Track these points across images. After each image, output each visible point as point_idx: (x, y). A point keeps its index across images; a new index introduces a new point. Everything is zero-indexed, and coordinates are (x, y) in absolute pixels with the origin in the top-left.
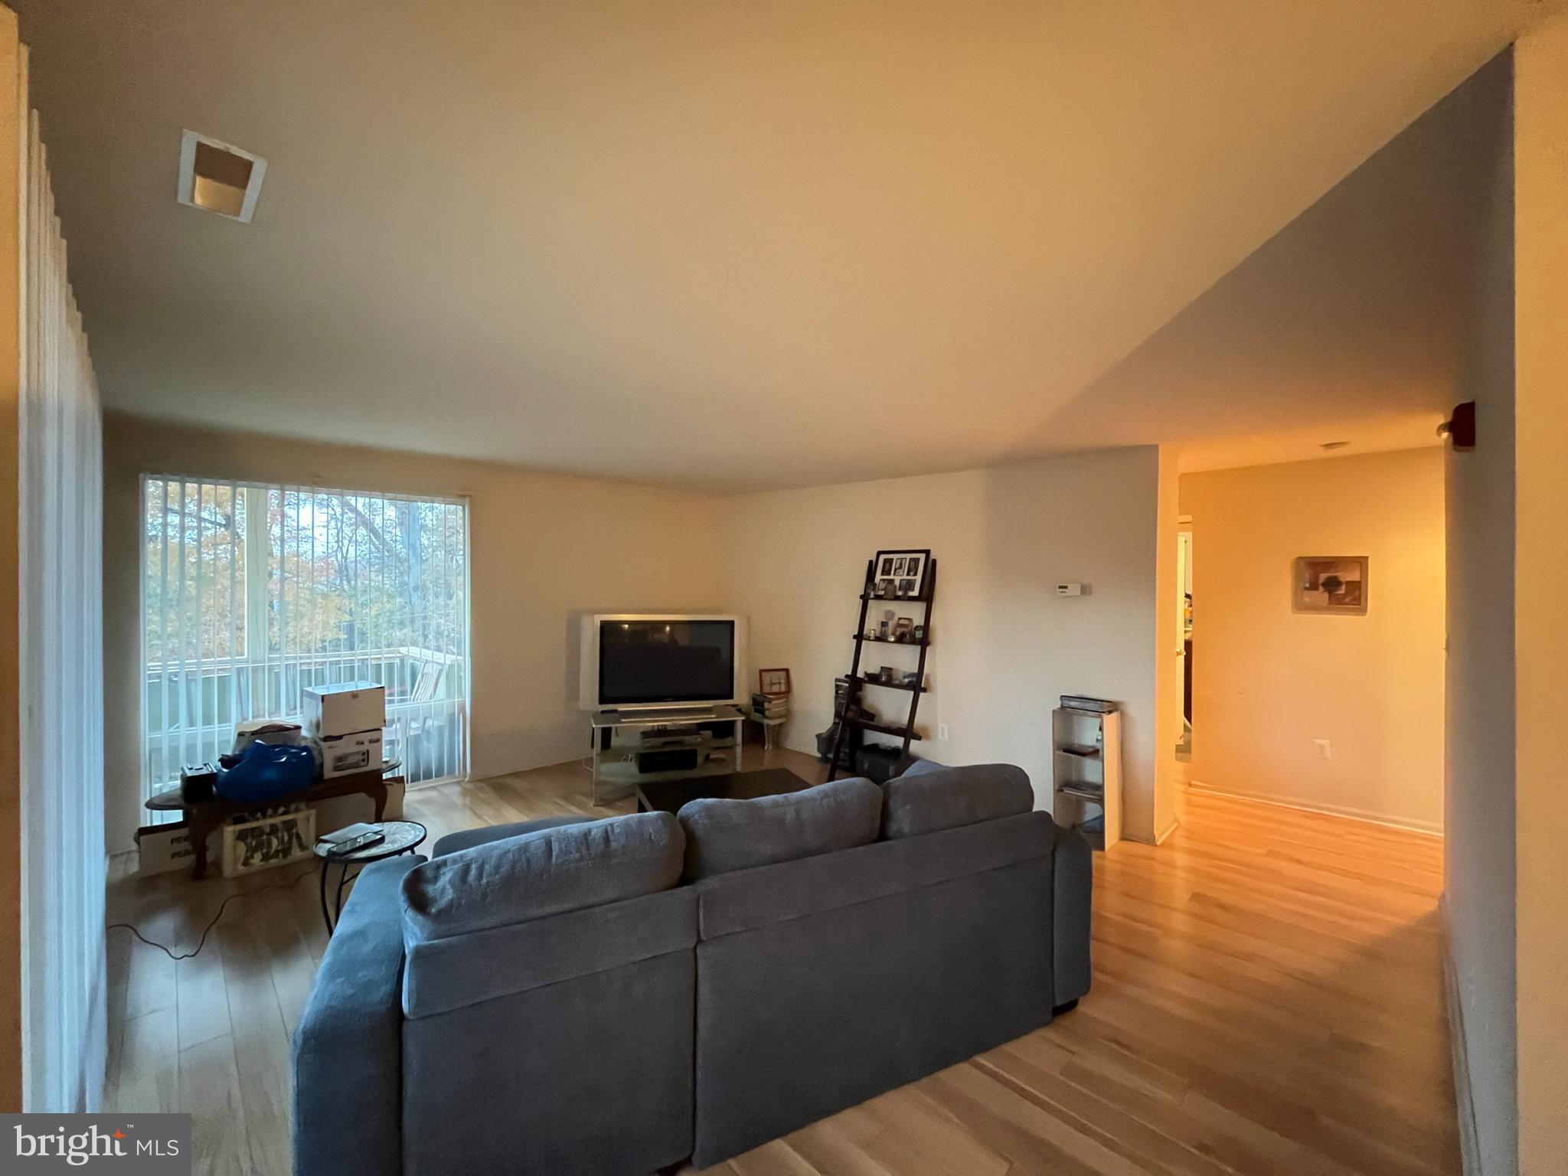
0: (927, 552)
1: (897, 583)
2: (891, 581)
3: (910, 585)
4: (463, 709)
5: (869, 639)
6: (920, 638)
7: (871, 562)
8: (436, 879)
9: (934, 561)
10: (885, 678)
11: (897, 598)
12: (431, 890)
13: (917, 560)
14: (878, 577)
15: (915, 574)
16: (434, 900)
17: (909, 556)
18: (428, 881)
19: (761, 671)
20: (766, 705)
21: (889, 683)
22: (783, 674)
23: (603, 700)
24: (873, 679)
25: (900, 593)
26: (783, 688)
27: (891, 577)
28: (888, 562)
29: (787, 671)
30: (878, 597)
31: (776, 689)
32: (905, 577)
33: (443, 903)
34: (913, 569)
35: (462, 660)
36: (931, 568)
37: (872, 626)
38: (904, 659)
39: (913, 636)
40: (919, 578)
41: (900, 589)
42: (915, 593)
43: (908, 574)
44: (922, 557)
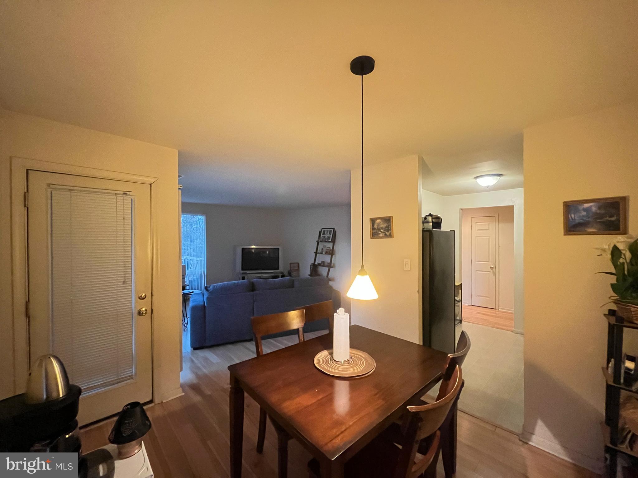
0: (334, 229)
1: (326, 237)
2: (325, 237)
3: (329, 238)
4: (204, 272)
5: (318, 253)
6: (331, 253)
7: (320, 231)
8: (209, 288)
9: (336, 231)
10: (323, 264)
11: (326, 242)
12: (209, 289)
13: (331, 231)
14: (322, 235)
15: (331, 235)
16: (209, 290)
17: (329, 230)
18: (208, 288)
19: (291, 264)
20: (292, 273)
21: (324, 266)
22: (297, 264)
23: (242, 269)
24: (319, 265)
25: (326, 240)
26: (297, 268)
27: (325, 236)
28: (324, 231)
29: (298, 263)
30: (321, 241)
31: (295, 268)
32: (328, 236)
33: (211, 290)
34: (330, 234)
35: (203, 259)
36: (335, 233)
37: (320, 250)
38: (327, 259)
39: (329, 252)
40: (331, 236)
41: (327, 239)
42: (330, 240)
43: (329, 235)
44: (332, 230)
